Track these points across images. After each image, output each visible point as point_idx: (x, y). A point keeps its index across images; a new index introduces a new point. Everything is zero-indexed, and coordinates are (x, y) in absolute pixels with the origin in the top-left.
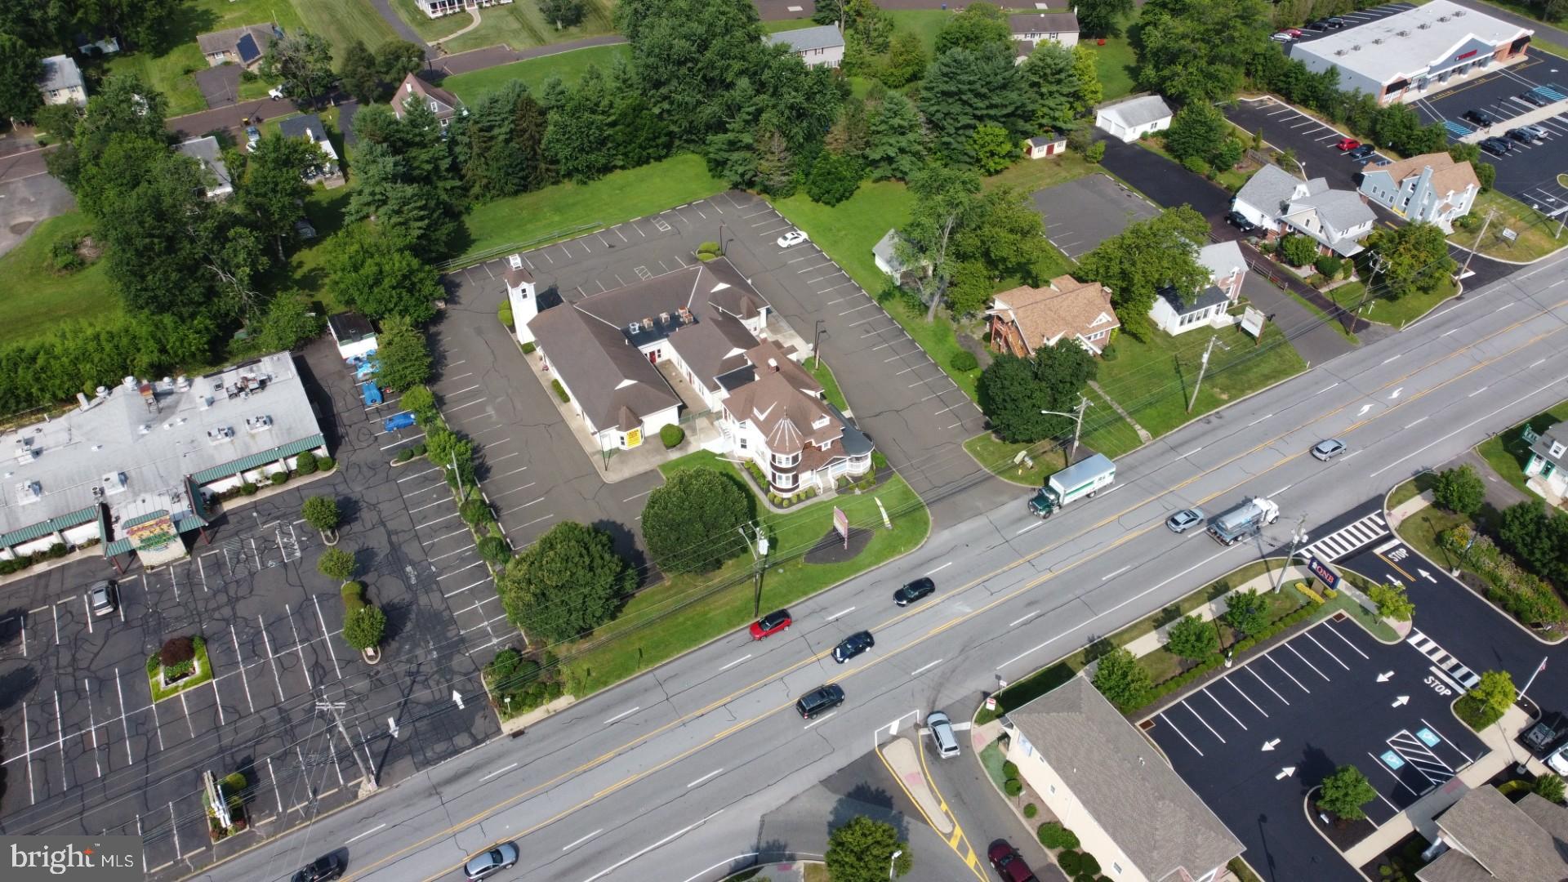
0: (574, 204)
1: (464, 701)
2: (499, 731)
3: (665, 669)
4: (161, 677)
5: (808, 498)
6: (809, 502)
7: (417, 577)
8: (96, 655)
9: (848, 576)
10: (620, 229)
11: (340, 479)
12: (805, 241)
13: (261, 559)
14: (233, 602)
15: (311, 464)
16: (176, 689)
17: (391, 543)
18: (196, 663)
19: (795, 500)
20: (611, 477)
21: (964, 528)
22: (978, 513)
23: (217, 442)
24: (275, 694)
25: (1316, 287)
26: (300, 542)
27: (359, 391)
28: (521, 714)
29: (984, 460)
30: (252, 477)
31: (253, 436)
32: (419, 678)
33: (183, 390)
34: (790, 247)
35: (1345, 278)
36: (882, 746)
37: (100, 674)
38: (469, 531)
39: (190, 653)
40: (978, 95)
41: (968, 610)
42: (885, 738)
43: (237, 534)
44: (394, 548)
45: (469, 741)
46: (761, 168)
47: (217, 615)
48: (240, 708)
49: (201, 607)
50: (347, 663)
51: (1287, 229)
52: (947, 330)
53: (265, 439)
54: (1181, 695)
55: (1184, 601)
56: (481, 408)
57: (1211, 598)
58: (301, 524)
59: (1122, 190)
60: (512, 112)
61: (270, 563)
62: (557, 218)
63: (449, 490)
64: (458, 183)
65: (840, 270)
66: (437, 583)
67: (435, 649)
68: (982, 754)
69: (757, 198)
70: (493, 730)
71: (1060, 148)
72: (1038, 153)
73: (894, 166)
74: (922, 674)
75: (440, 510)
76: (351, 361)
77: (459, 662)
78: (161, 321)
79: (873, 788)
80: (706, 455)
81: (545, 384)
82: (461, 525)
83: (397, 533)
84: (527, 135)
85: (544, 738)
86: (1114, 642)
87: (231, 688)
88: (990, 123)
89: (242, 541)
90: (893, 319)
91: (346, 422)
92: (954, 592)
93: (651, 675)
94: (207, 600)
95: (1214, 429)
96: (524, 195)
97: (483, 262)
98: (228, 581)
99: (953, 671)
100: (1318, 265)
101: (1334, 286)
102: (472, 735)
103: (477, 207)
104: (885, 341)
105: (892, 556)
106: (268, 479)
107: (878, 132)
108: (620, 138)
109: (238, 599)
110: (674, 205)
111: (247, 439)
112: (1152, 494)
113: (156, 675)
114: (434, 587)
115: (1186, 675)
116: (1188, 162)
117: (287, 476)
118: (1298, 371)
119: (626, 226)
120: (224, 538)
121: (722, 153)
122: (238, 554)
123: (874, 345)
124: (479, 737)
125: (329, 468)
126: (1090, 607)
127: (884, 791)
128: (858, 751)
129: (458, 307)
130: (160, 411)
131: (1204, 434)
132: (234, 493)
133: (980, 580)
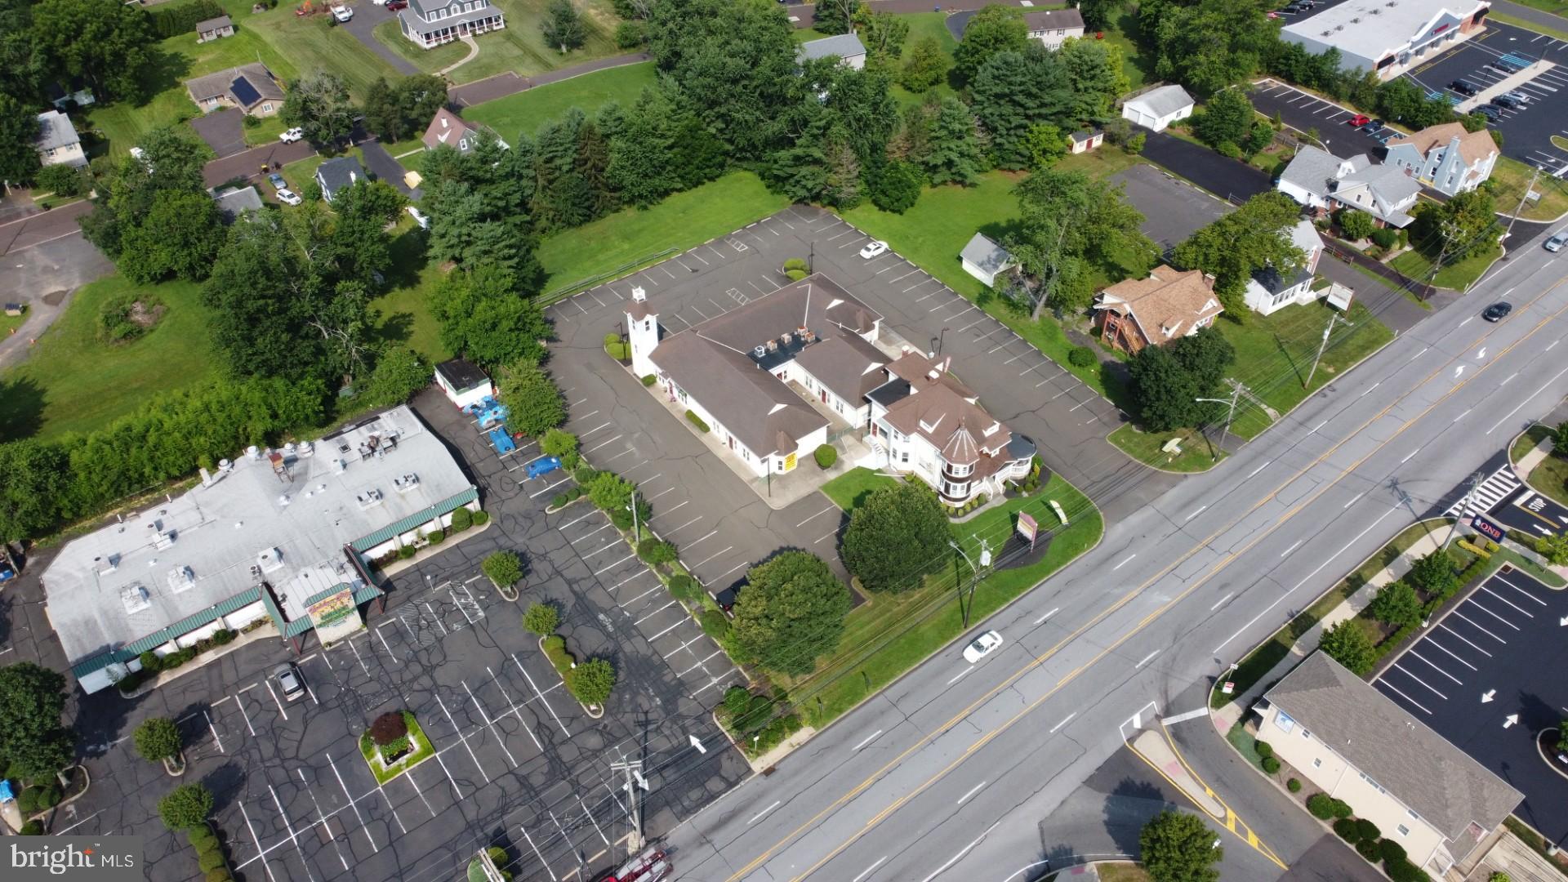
0: (640, 231)
1: (703, 744)
2: (749, 771)
3: (894, 689)
4: (379, 757)
5: (980, 505)
6: (982, 510)
7: (613, 623)
8: (300, 742)
9: (1042, 577)
10: (696, 252)
11: (497, 533)
12: (886, 251)
13: (444, 622)
14: (429, 670)
15: (466, 520)
16: (399, 768)
17: (575, 593)
18: (411, 739)
19: (968, 509)
20: (778, 502)
21: (1135, 519)
22: (1143, 505)
23: (368, 507)
24: (506, 761)
25: (1377, 258)
26: (479, 601)
27: (487, 440)
28: (766, 752)
29: (1130, 451)
30: (408, 539)
31: (403, 497)
32: (650, 727)
33: (307, 455)
34: (873, 258)
35: (1401, 248)
36: (1131, 740)
37: (312, 762)
38: (650, 572)
39: (403, 730)
40: (1029, 95)
41: (1166, 599)
42: (1131, 733)
43: (409, 599)
44: (580, 597)
45: (722, 785)
46: (831, 181)
47: (416, 686)
48: (474, 779)
49: (396, 679)
50: (571, 720)
51: (1337, 206)
52: (1054, 328)
53: (416, 500)
54: (1392, 658)
55: (1363, 568)
56: (619, 446)
57: (1386, 563)
58: (474, 582)
59: (1169, 178)
60: (574, 142)
61: (455, 626)
62: (626, 246)
63: (616, 533)
64: (528, 218)
65: (930, 277)
66: (635, 628)
67: (657, 695)
68: (1229, 737)
69: (823, 211)
70: (744, 770)
71: (1098, 141)
72: (1079, 148)
73: (954, 170)
74: (1145, 666)
75: (614, 554)
76: (469, 410)
77: (685, 706)
78: (271, 386)
79: (1138, 782)
80: (862, 472)
81: (678, 416)
82: (640, 567)
83: (577, 582)
84: (589, 164)
85: (796, 773)
86: (1314, 614)
87: (457, 758)
88: (1042, 122)
89: (416, 606)
90: (997, 321)
91: (484, 473)
92: (1148, 583)
93: (881, 697)
94: (400, 671)
95: (1332, 402)
96: (588, 224)
97: (569, 297)
98: (417, 649)
99: (1174, 660)
100: (1373, 238)
101: (1392, 256)
102: (723, 778)
103: (545, 241)
104: (997, 343)
105: (1077, 554)
106: (424, 539)
107: (937, 138)
108: (680, 160)
109: (433, 668)
110: (743, 224)
111: (398, 500)
112: (1298, 469)
113: (373, 756)
114: (634, 632)
115: (1393, 638)
116: (1222, 147)
117: (444, 534)
118: (1387, 340)
119: (702, 249)
120: (397, 606)
121: (786, 169)
122: (418, 620)
123: (989, 349)
124: (732, 780)
125: (484, 522)
126: (1279, 582)
127: (1149, 784)
128: (1110, 749)
129: (558, 344)
130: (292, 479)
131: (1325, 407)
132: (391, 558)
133: (1168, 569)
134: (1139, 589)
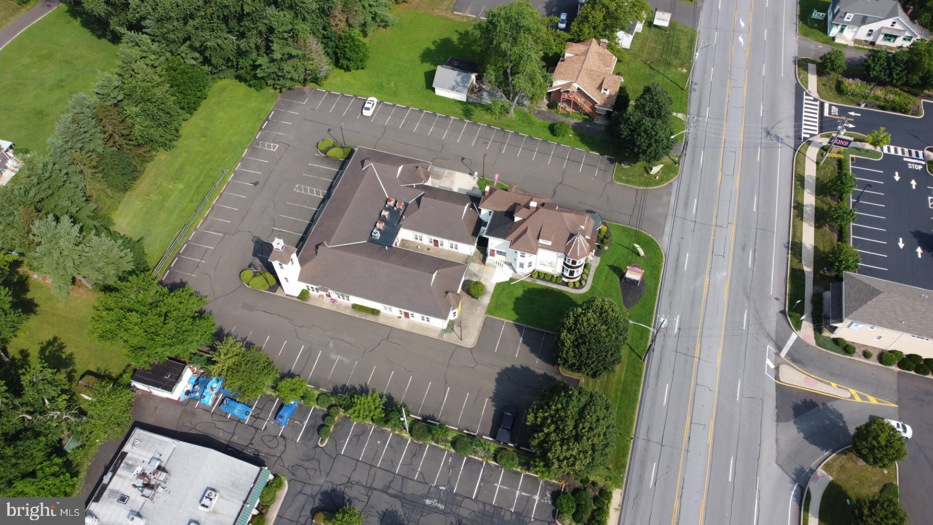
3: (640, 431)
6: (592, 273)
7: (440, 501)
10: (243, 166)
11: (299, 486)
12: (379, 104)
17: (395, 496)
20: (470, 340)
21: (668, 229)
22: (664, 216)
27: (220, 413)
29: (633, 183)
31: (214, 512)
36: (777, 377)
38: (431, 446)
41: (724, 274)
42: (773, 373)
44: (401, 497)
52: (525, 115)
53: (227, 507)
55: (795, 196)
56: (326, 362)
57: (803, 187)
63: (384, 431)
65: (421, 111)
66: (457, 494)
68: (817, 344)
74: (748, 325)
75: (396, 448)
79: (799, 403)
80: (503, 286)
81: (349, 312)
83: (389, 487)
91: (244, 443)
92: (708, 269)
93: (637, 440)
95: (701, 92)
97: (177, 255)
99: (757, 313)
110: (258, 126)
111: (213, 517)
112: (720, 148)
114: (459, 498)
115: (844, 235)
117: (261, 514)
118: (695, 35)
123: (500, 150)
125: (282, 484)
128: (771, 390)
131: (700, 98)
133: (710, 253)
134: (707, 276)
